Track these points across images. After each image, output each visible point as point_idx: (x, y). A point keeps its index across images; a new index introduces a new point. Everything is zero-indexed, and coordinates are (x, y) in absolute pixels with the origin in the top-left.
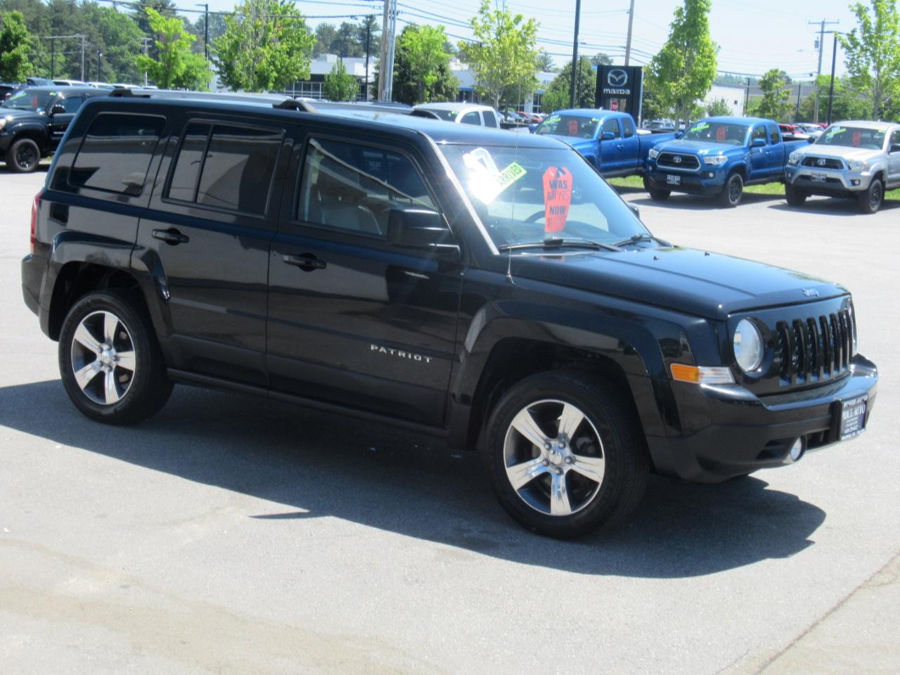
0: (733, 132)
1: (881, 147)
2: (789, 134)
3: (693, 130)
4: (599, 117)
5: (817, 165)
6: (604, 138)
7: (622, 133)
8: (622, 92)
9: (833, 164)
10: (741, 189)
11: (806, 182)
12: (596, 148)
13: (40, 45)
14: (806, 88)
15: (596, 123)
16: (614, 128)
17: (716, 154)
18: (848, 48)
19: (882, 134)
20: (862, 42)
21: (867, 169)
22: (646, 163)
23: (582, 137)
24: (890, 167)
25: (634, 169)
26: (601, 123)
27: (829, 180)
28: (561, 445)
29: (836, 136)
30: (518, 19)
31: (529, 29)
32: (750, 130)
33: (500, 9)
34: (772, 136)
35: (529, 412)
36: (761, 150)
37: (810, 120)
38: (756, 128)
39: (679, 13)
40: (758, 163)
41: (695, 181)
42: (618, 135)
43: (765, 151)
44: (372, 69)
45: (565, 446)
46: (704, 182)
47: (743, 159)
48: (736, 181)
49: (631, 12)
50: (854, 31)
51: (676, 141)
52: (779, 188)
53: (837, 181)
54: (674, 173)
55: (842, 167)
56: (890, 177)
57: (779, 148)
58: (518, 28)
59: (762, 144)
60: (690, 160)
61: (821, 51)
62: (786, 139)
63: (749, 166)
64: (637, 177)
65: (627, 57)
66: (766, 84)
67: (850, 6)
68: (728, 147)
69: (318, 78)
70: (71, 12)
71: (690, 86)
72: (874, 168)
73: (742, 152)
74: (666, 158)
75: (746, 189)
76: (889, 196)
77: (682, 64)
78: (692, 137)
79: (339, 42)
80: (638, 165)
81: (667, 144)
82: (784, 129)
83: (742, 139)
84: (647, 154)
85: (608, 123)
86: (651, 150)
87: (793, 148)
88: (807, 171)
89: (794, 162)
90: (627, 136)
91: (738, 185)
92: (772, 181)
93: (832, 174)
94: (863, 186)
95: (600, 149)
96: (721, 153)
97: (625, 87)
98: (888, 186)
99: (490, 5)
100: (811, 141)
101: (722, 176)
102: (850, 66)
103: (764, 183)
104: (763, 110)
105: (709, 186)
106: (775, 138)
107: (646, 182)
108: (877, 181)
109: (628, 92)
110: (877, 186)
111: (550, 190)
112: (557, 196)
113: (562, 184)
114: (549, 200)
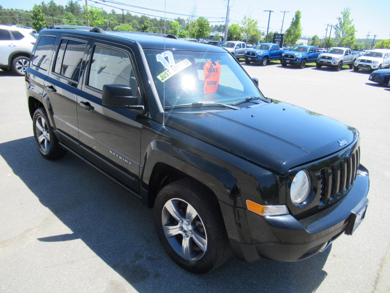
0: (304, 49)
1: (342, 54)
2: (318, 50)
3: (294, 49)
4: (271, 45)
5: (325, 59)
6: (271, 50)
7: (276, 49)
8: (279, 40)
9: (329, 58)
10: (305, 64)
11: (322, 63)
12: (269, 53)
13: (157, 30)
14: (323, 40)
15: (270, 47)
16: (274, 48)
17: (299, 55)
18: (336, 29)
19: (343, 51)
20: (339, 27)
21: (338, 60)
22: (281, 57)
23: (266, 50)
24: (344, 59)
25: (278, 58)
26: (271, 46)
27: (328, 62)
28: (187, 223)
29: (331, 51)
30: (253, 21)
31: (256, 23)
32: (309, 49)
33: (249, 18)
34: (314, 51)
35: (172, 202)
36: (311, 54)
37: (323, 47)
38: (310, 48)
39: (293, 19)
40: (310, 58)
41: (293, 62)
42: (275, 50)
43: (312, 54)
44: (224, 34)
45: (189, 224)
46: (295, 62)
47: (306, 56)
48: (304, 62)
49: (283, 21)
50: (337, 24)
51: (289, 51)
52: (315, 64)
53: (330, 63)
54: (288, 60)
55: (332, 59)
56: (344, 62)
57: (316, 54)
58: (253, 23)
59: (311, 53)
60: (292, 56)
61: (327, 31)
62: (318, 52)
63: (307, 58)
64: (279, 60)
65: (281, 32)
66: (313, 39)
67: (337, 18)
68: (303, 53)
69: (212, 37)
70: (164, 22)
71: (295, 38)
72: (340, 60)
73: (306, 55)
74: (286, 56)
75: (306, 64)
76: (343, 67)
77: (293, 32)
78: (294, 50)
79: (219, 29)
80: (279, 57)
81: (287, 52)
82: (317, 49)
83: (306, 51)
84: (282, 55)
85: (273, 46)
86: (283, 54)
87: (319, 54)
88: (322, 60)
89: (319, 57)
90: (277, 50)
91: (304, 63)
92: (313, 62)
93: (329, 61)
94: (337, 64)
95: (270, 53)
96: (301, 55)
97: (280, 39)
98: (343, 64)
99: (246, 17)
100: (324, 52)
101: (300, 61)
102: (335, 33)
103: (311, 63)
104: (312, 44)
105: (297, 63)
106: (315, 51)
107: (281, 62)
108: (341, 63)
109: (281, 40)
110: (340, 64)
111: (208, 73)
112: (212, 76)
113: (214, 70)
114: (207, 78)
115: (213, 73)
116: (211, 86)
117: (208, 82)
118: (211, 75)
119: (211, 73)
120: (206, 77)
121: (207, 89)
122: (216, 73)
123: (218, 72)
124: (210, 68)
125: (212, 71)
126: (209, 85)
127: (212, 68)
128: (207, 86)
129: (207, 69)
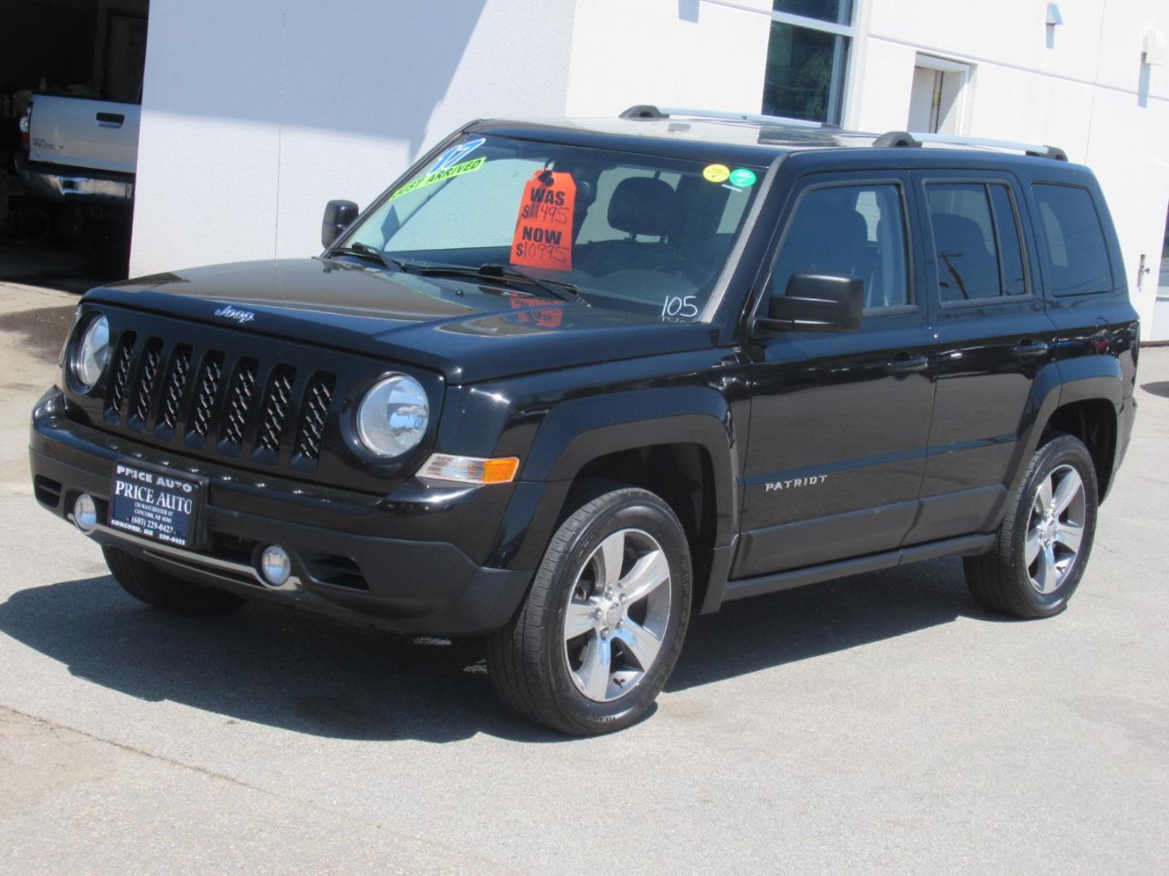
111: (530, 203)
112: (541, 214)
113: (552, 196)
114: (525, 217)
115: (546, 205)
116: (537, 244)
117: (525, 228)
118: (540, 211)
119: (542, 204)
120: (523, 214)
121: (523, 249)
122: (557, 207)
123: (564, 206)
124: (538, 190)
125: (544, 200)
126: (529, 238)
127: (544, 191)
128: (523, 242)
129: (533, 190)
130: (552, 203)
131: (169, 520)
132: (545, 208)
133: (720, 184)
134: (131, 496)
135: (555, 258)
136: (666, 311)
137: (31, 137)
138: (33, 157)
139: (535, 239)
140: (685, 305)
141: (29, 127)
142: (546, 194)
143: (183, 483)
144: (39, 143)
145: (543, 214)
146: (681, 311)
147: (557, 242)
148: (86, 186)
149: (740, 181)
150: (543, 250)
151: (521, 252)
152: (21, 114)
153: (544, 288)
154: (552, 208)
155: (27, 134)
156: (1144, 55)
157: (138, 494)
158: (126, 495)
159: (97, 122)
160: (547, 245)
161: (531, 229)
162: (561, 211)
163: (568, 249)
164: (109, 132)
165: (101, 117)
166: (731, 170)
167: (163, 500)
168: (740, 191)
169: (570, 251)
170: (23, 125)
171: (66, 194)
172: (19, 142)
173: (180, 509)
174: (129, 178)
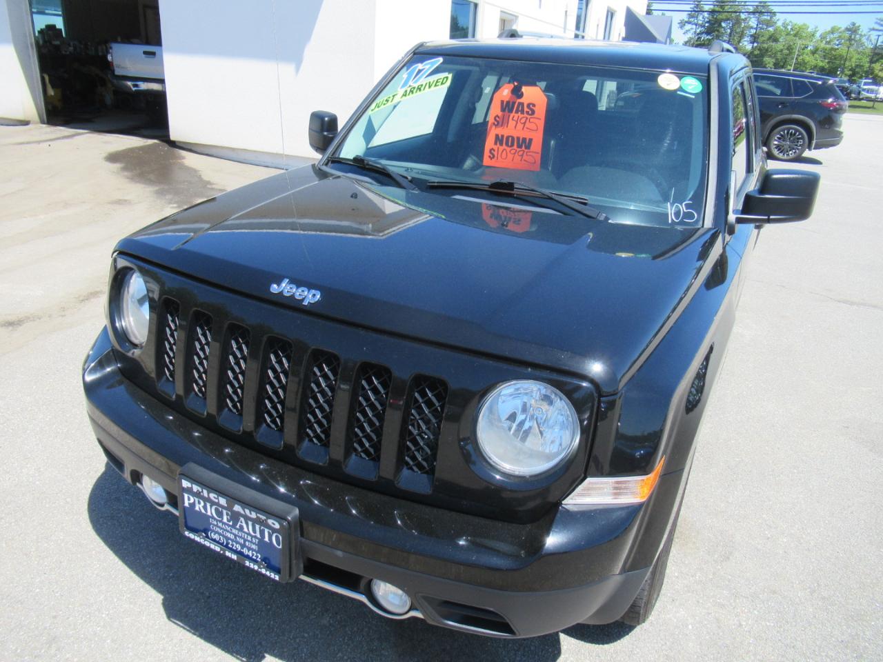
111: (500, 113)
112: (512, 123)
113: (523, 107)
114: (496, 126)
115: (516, 115)
116: (508, 149)
117: (497, 136)
118: (511, 120)
119: (512, 115)
120: (493, 124)
121: (495, 153)
122: (529, 117)
123: (535, 116)
124: (508, 102)
125: (514, 111)
126: (501, 144)
127: (514, 103)
128: (495, 147)
129: (502, 102)
130: (523, 113)
131: (254, 547)
132: (515, 118)
133: (675, 91)
134: (203, 511)
135: (525, 160)
136: (672, 219)
137: (114, 64)
138: (116, 73)
139: (507, 144)
140: (685, 211)
141: (112, 59)
142: (516, 106)
143: (268, 518)
144: (118, 67)
145: (515, 122)
146: (683, 218)
147: (528, 147)
148: (144, 86)
149: (690, 88)
150: (515, 153)
151: (494, 156)
152: (108, 52)
153: (555, 200)
154: (523, 117)
155: (112, 63)
156: (566, 12)
157: (211, 511)
158: (197, 508)
159: (143, 56)
160: (518, 149)
161: (503, 136)
162: (532, 120)
163: (538, 153)
164: (150, 60)
165: (145, 53)
166: (680, 78)
167: (245, 526)
168: (694, 97)
169: (540, 155)
170: (109, 58)
171: (135, 90)
172: (108, 66)
173: (267, 539)
174: (162, 81)
